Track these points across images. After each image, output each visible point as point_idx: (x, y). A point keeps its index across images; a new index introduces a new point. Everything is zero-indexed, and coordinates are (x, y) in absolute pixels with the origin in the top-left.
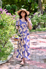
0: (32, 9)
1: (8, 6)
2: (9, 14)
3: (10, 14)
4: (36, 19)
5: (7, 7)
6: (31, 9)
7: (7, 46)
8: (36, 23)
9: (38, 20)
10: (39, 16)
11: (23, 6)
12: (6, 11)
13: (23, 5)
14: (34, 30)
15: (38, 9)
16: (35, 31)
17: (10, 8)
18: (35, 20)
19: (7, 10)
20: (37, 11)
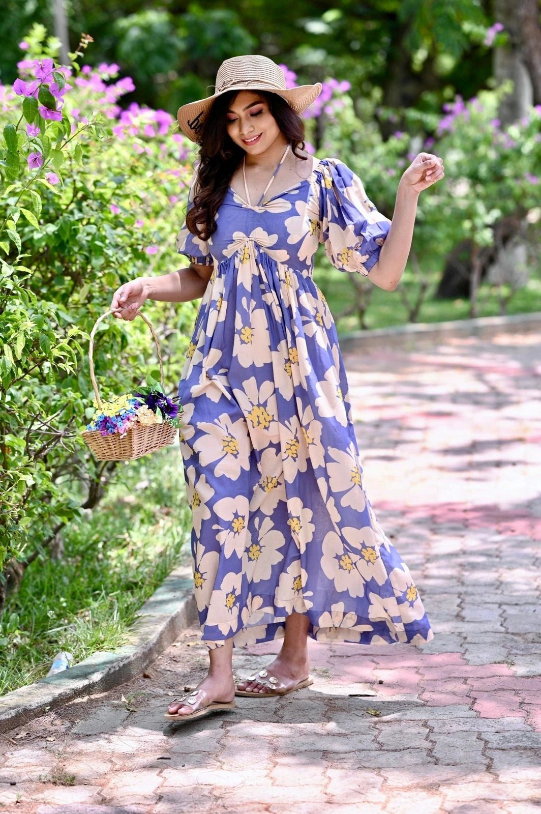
0: (430, 61)
1: (147, 29)
2: (144, 117)
3: (160, 125)
4: (475, 178)
5: (134, 33)
6: (420, 56)
7: (131, 498)
8: (470, 214)
9: (493, 188)
10: (514, 131)
11: (316, 27)
12: (109, 83)
13: (317, 14)
14: (460, 305)
15: (499, 58)
16: (471, 315)
17: (164, 50)
18: (462, 189)
19: (122, 76)
20: (490, 73)
